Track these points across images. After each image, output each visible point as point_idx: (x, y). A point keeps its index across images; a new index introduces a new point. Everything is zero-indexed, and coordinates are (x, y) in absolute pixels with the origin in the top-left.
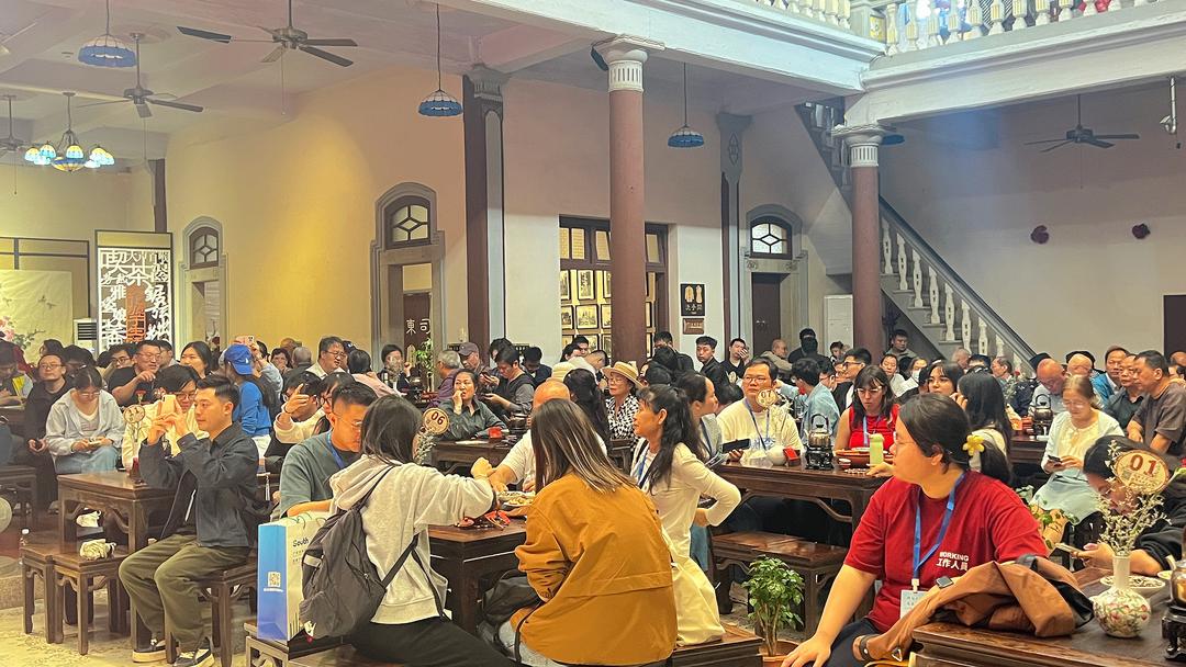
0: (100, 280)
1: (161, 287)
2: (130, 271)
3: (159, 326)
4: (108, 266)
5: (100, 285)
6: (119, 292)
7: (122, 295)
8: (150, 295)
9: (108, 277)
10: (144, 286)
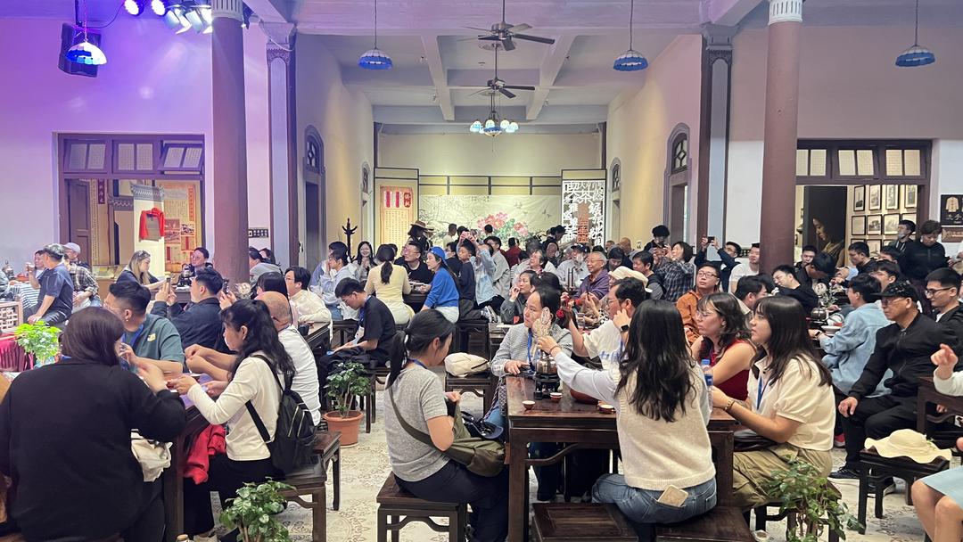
0: (563, 200)
1: (599, 204)
2: (580, 194)
3: (597, 229)
4: (568, 192)
5: (563, 204)
6: (574, 208)
7: (576, 209)
8: (592, 209)
9: (568, 199)
10: (589, 204)
